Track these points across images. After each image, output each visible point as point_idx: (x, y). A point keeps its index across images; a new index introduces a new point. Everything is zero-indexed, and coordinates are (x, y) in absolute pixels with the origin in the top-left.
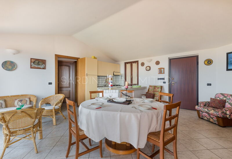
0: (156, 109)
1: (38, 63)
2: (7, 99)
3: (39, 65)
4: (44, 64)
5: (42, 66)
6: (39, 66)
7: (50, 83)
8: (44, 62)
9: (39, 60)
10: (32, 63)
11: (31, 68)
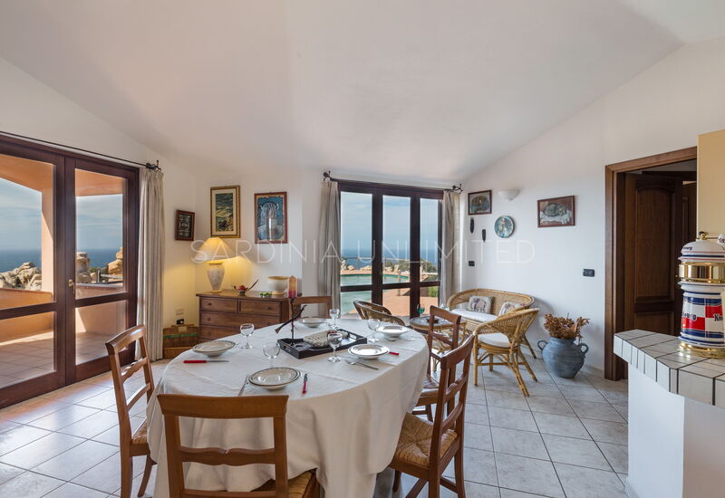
0: (186, 362)
1: (555, 208)
2: (499, 299)
3: (558, 215)
4: (570, 209)
5: (565, 218)
6: (557, 219)
7: (589, 273)
8: (569, 203)
9: (558, 202)
10: (541, 213)
11: (540, 225)
